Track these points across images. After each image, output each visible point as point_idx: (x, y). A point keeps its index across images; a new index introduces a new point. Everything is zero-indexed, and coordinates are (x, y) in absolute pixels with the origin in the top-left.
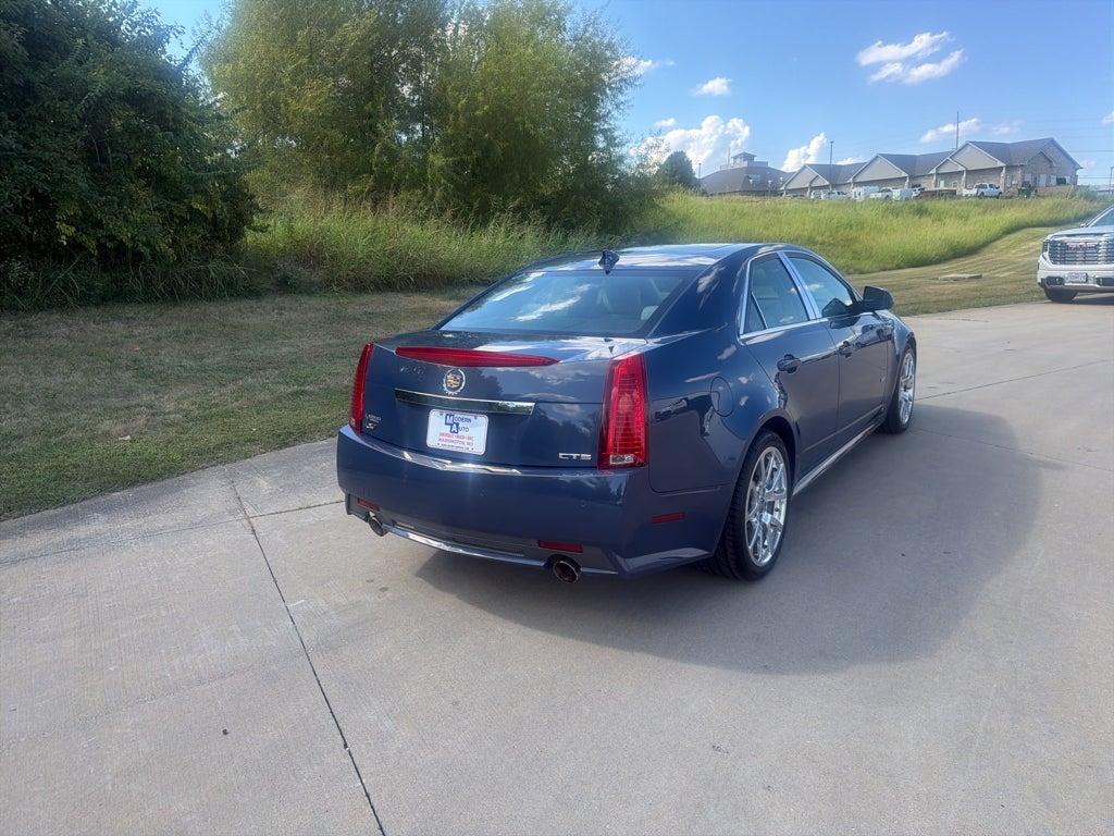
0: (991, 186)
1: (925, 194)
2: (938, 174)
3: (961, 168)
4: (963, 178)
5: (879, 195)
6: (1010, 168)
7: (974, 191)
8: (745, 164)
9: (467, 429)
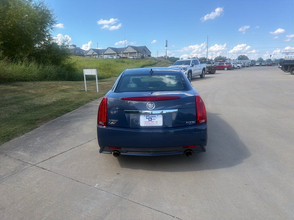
0: (135, 56)
1: (121, 58)
2: (123, 53)
3: (128, 52)
4: (129, 54)
5: (111, 57)
6: (138, 52)
7: (132, 57)
8: (74, 48)
9: (155, 119)
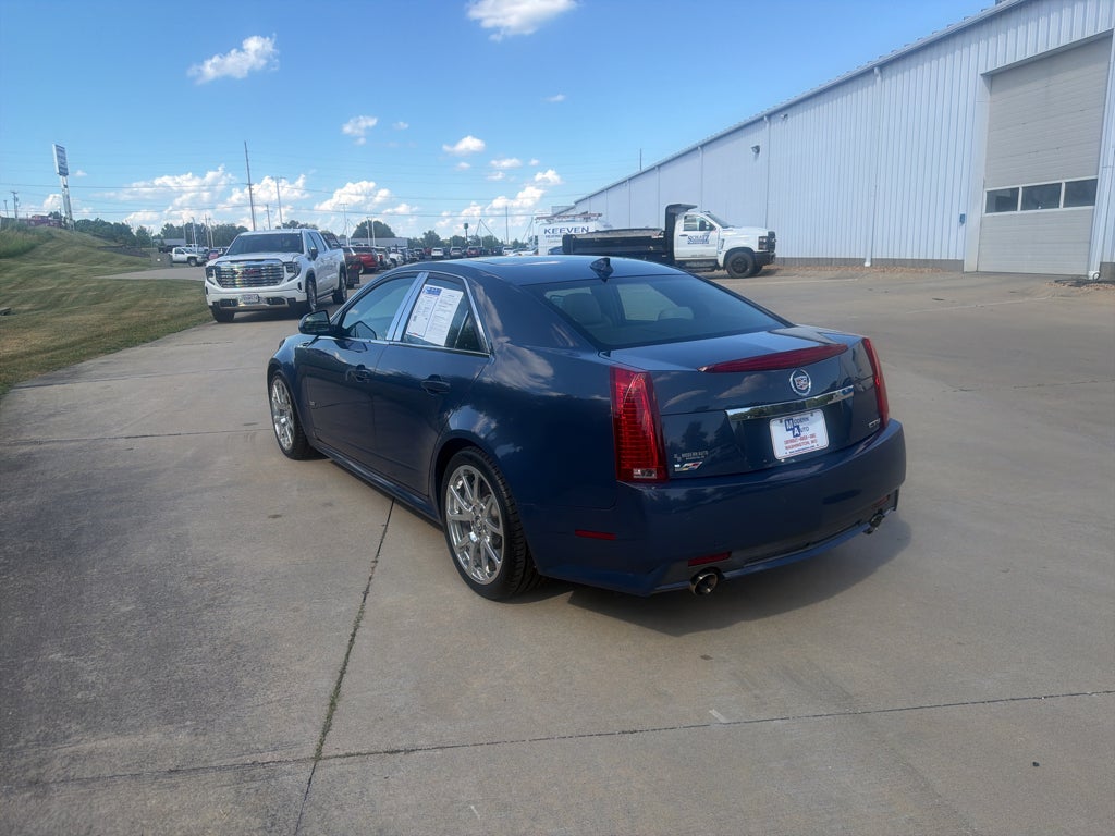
9: (807, 429)
